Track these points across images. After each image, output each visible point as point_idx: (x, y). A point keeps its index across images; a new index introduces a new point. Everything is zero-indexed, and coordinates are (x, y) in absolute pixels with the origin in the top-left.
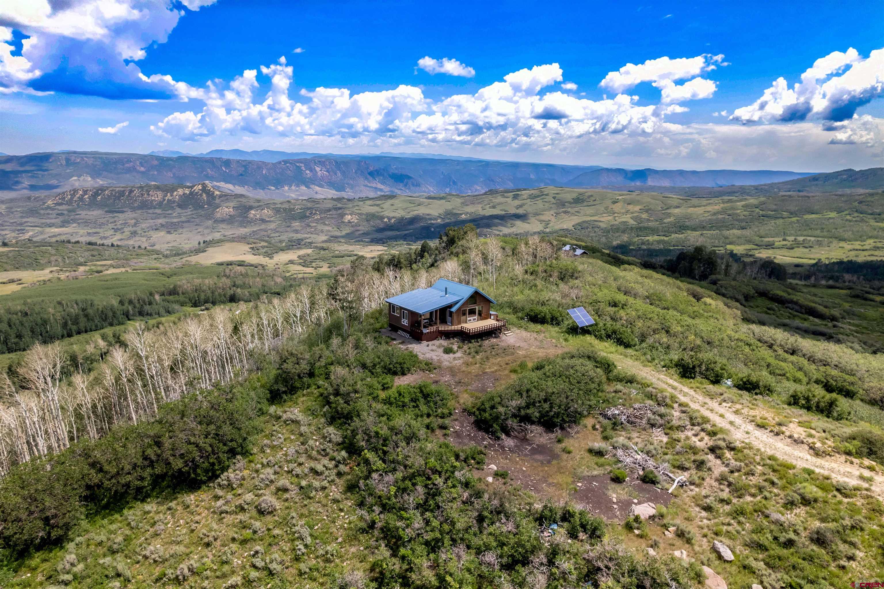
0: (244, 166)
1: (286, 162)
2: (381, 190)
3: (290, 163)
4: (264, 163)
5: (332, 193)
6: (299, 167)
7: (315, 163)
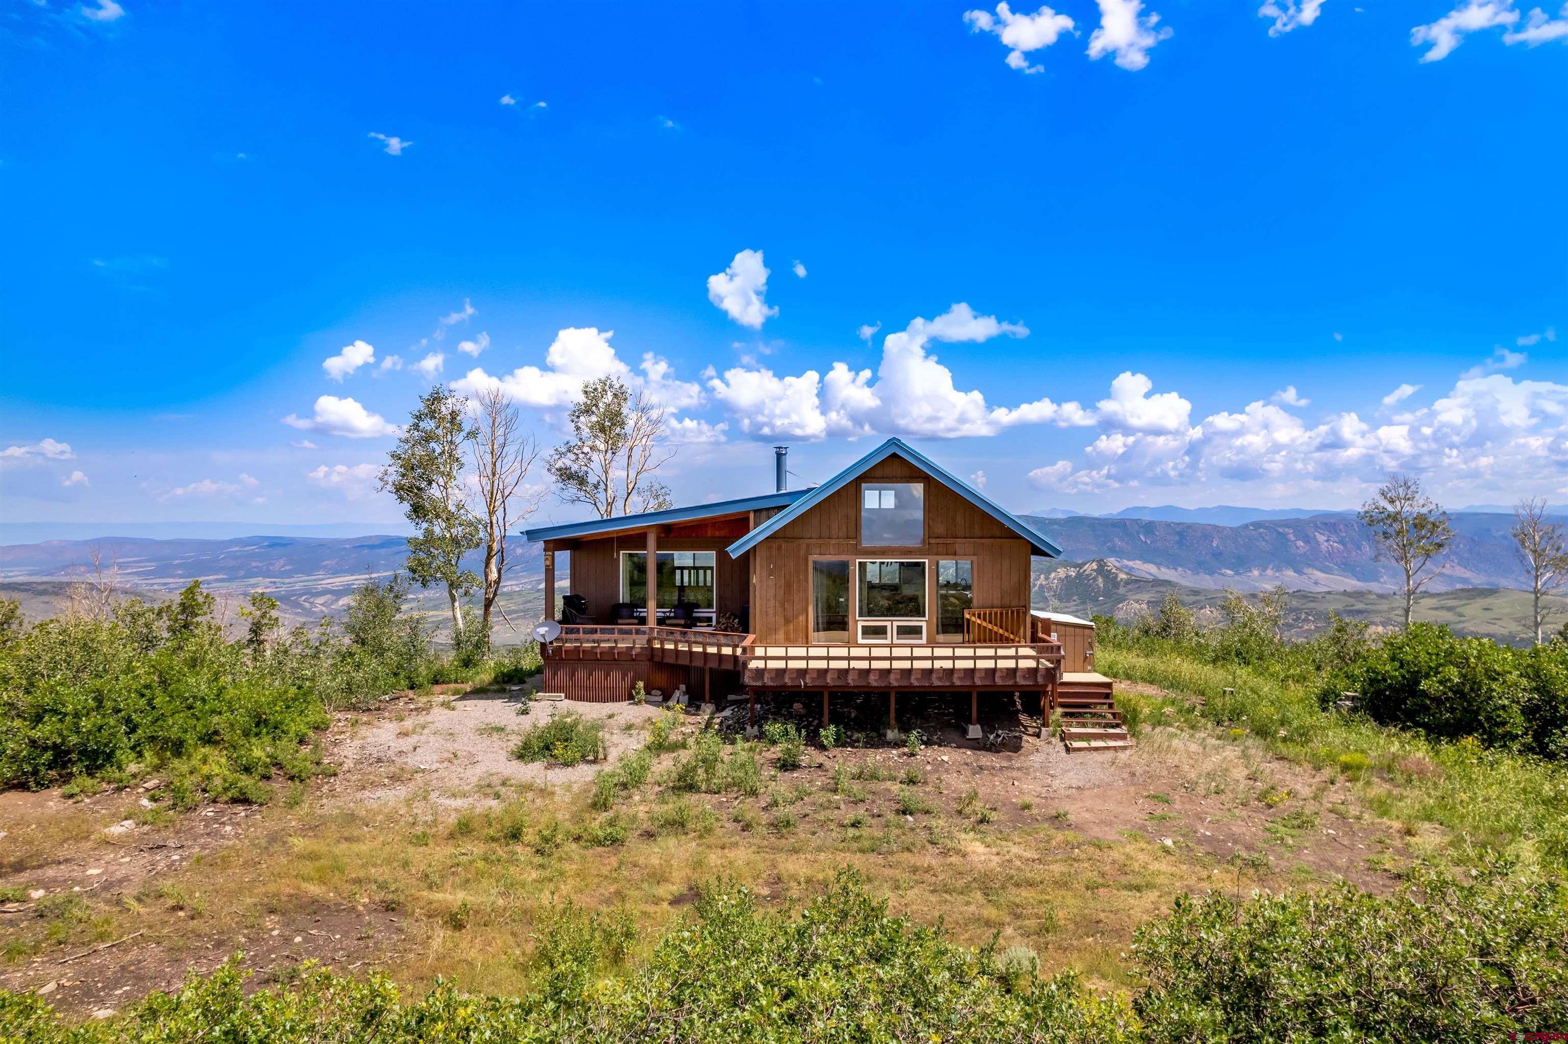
0: (1180, 534)
1: (1257, 525)
2: (1464, 580)
3: (1266, 528)
4: (1215, 527)
5: (1352, 584)
6: (1283, 535)
7: (1316, 527)
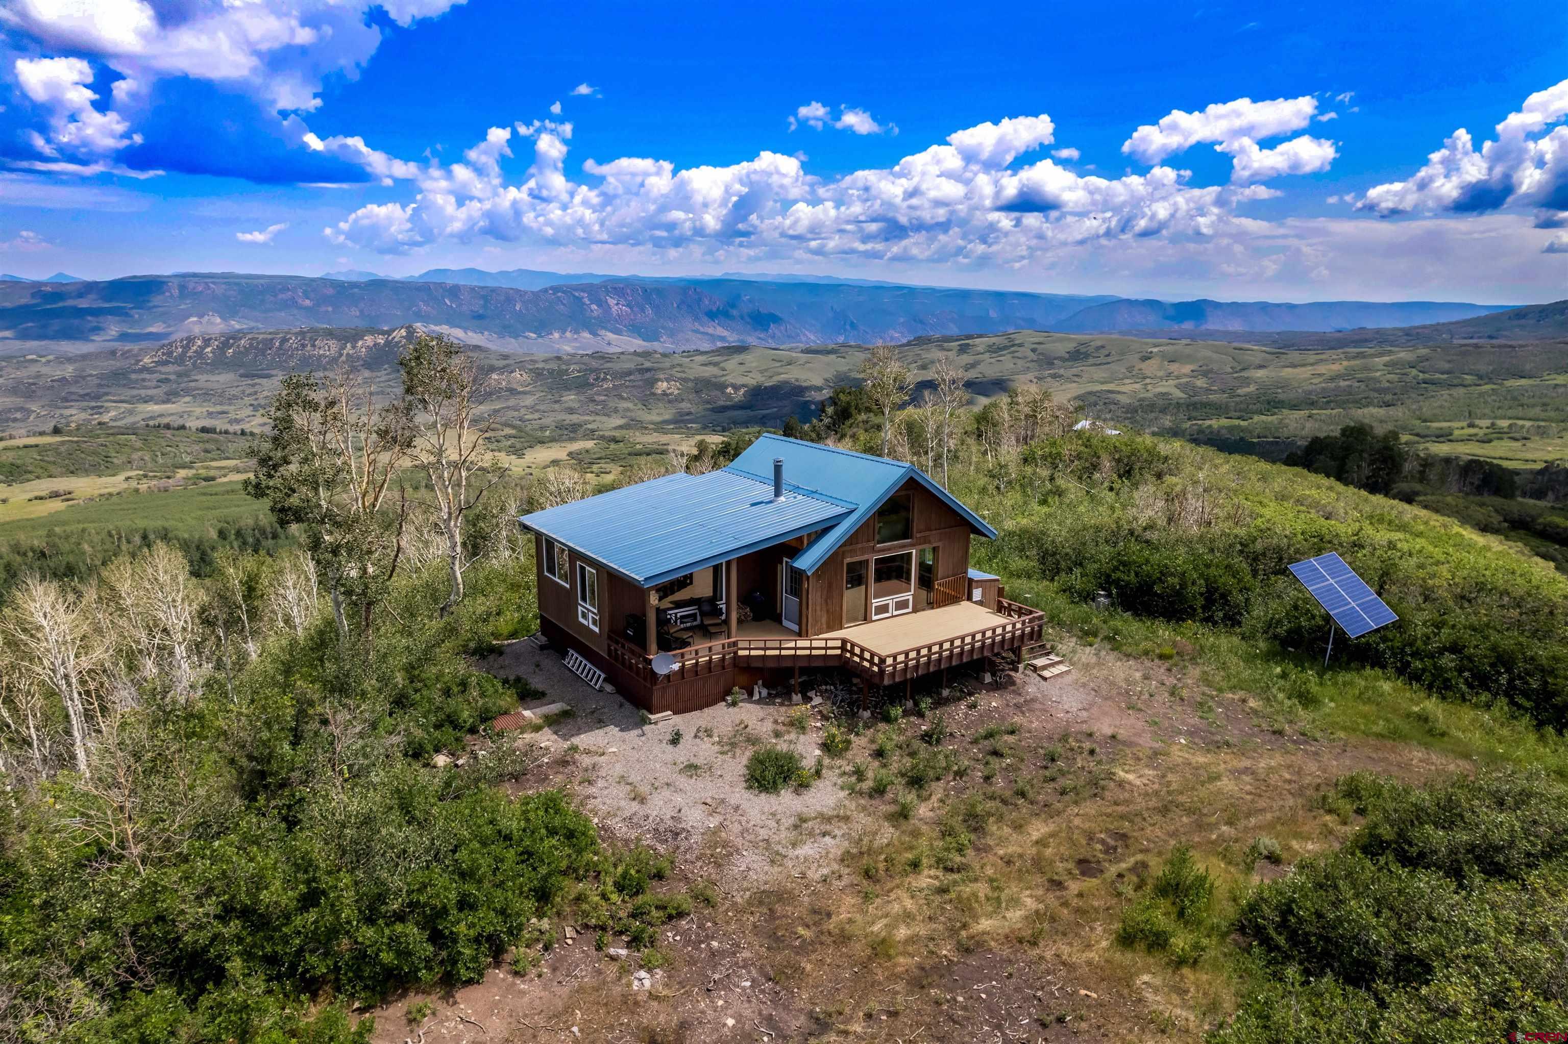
0: (484, 297)
1: (555, 289)
2: (723, 339)
3: (564, 292)
4: (517, 291)
5: (637, 344)
6: (580, 299)
7: (607, 292)
